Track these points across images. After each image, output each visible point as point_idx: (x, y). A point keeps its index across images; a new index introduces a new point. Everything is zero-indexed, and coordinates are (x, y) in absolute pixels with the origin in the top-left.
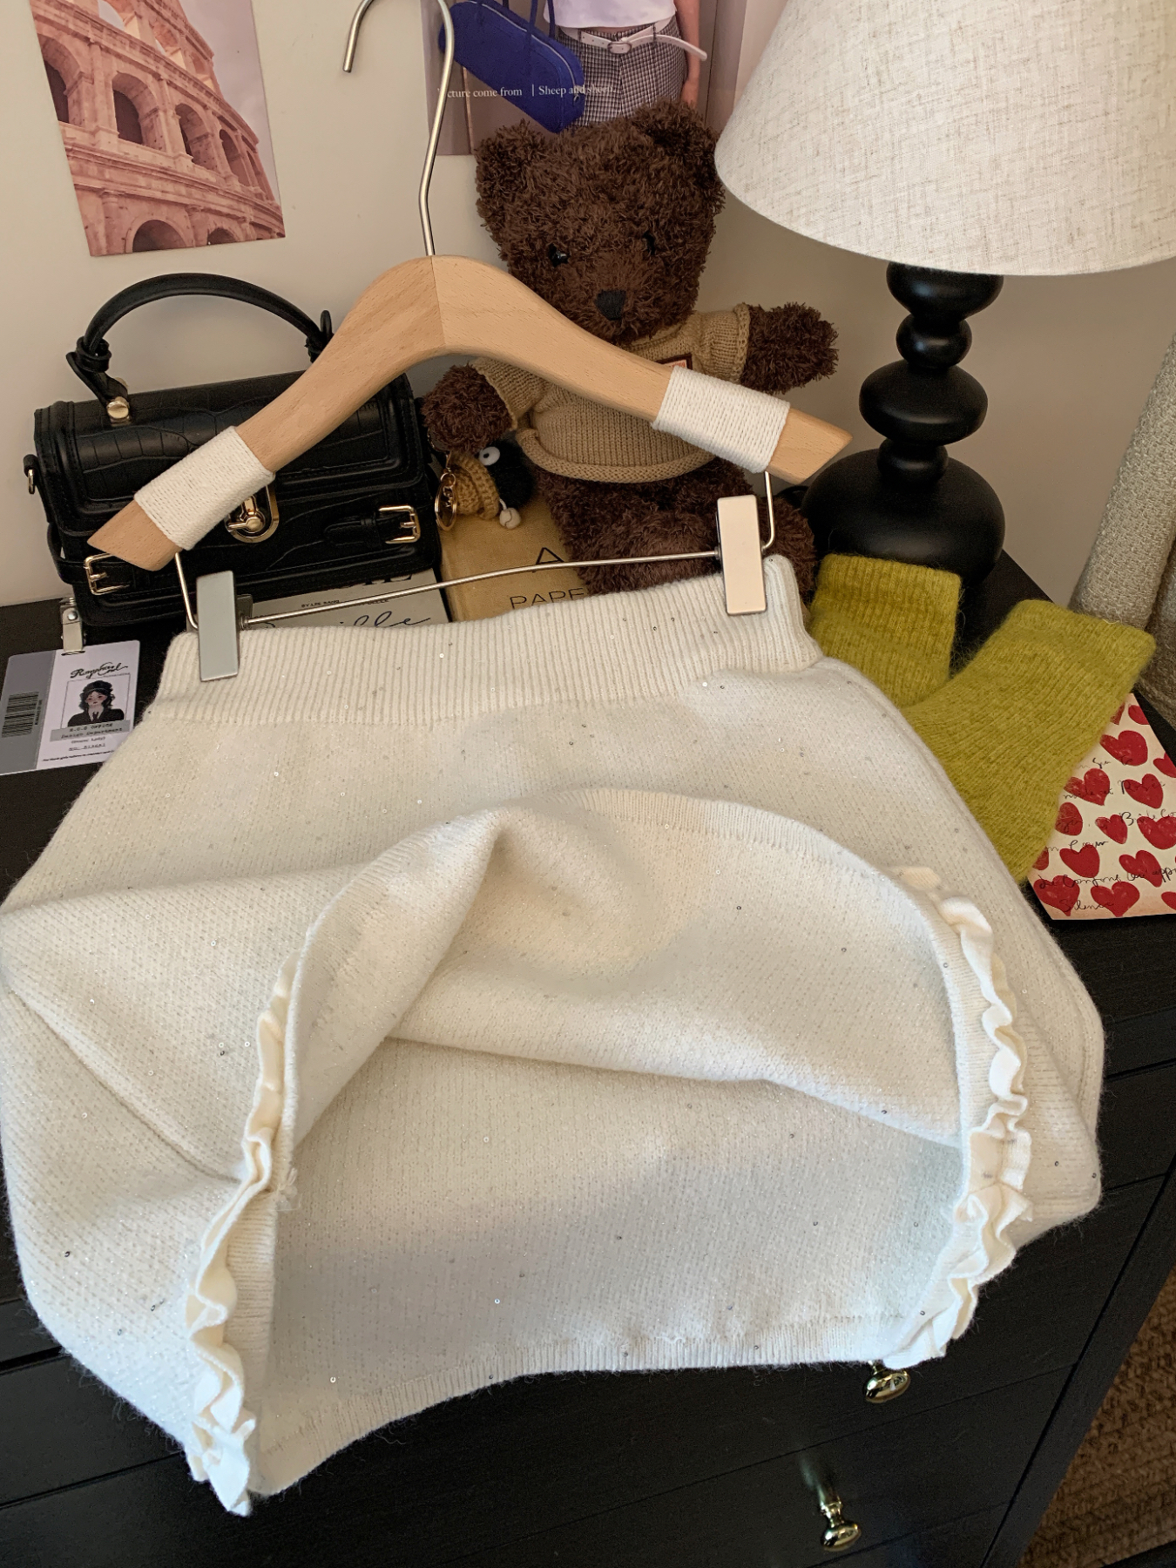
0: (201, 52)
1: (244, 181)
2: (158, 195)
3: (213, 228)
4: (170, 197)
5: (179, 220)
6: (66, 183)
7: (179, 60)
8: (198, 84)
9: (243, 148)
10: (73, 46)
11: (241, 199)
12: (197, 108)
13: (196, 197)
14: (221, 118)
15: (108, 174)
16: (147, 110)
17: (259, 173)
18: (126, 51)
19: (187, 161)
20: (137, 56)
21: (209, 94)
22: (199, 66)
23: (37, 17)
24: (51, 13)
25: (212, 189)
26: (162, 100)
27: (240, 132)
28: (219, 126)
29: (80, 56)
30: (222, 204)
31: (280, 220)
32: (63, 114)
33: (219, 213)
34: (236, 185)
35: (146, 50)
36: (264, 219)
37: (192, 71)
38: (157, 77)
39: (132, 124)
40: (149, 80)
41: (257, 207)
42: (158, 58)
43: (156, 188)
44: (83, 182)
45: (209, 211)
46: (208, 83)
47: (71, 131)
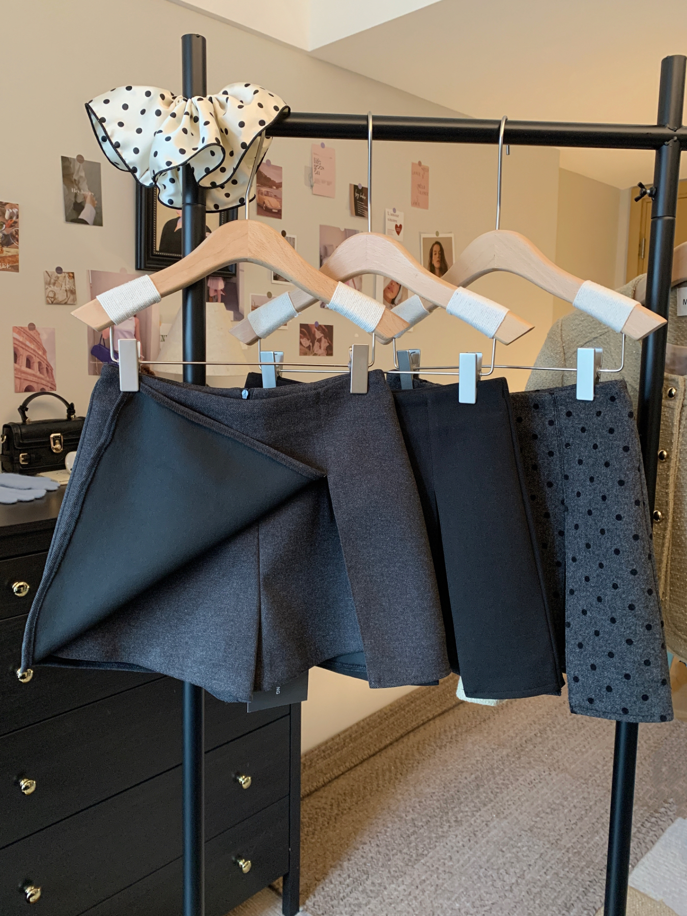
1: (49, 378)
2: (32, 380)
3: (42, 387)
4: (34, 380)
5: (35, 385)
6: (12, 376)
8: (43, 358)
9: (50, 371)
10: (20, 349)
11: (48, 382)
12: (42, 362)
13: (39, 381)
15: (23, 375)
16: (32, 362)
17: (53, 377)
18: (30, 351)
19: (38, 373)
20: (32, 351)
21: (45, 359)
22: (44, 354)
23: (15, 344)
24: (17, 343)
25: (43, 379)
26: (36, 361)
27: (50, 368)
28: (46, 366)
29: (21, 351)
30: (44, 382)
31: (55, 386)
32: (15, 361)
33: (43, 384)
34: (48, 379)
35: (34, 351)
36: (53, 387)
38: (36, 355)
39: (29, 364)
40: (33, 356)
41: (52, 384)
42: (36, 352)
43: (31, 378)
44: (17, 376)
45: (41, 383)
46: (45, 357)
47: (16, 366)
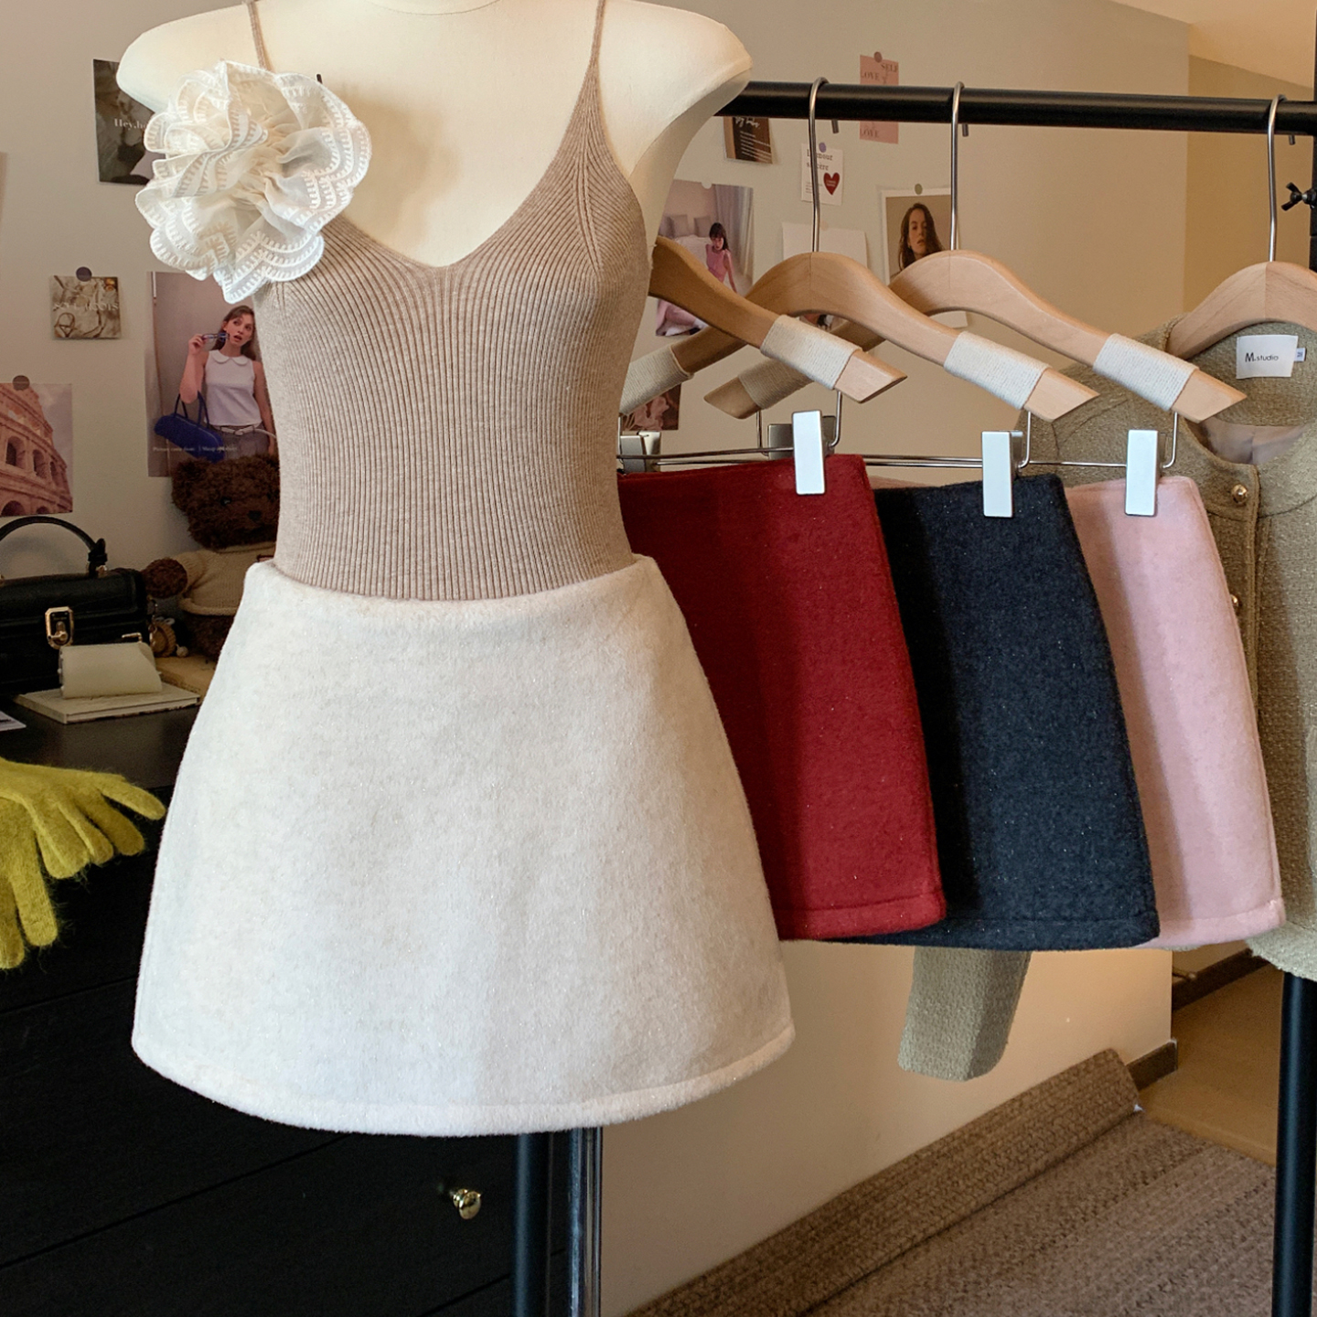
0: (48, 430)
2: (18, 489)
3: (39, 506)
4: (23, 490)
5: (26, 503)
7: (38, 432)
8: (45, 442)
11: (54, 493)
12: (43, 452)
14: (53, 457)
16: (21, 451)
18: (17, 429)
19: (34, 474)
20: (20, 430)
21: (49, 446)
22: (46, 435)
25: (43, 488)
26: (28, 447)
27: (59, 463)
28: (51, 460)
31: (71, 503)
33: (43, 499)
36: (64, 503)
37: (43, 437)
38: (28, 438)
39: (13, 457)
40: (24, 439)
41: (62, 498)
42: (30, 431)
43: (17, 486)
45: (39, 498)
46: (49, 442)
